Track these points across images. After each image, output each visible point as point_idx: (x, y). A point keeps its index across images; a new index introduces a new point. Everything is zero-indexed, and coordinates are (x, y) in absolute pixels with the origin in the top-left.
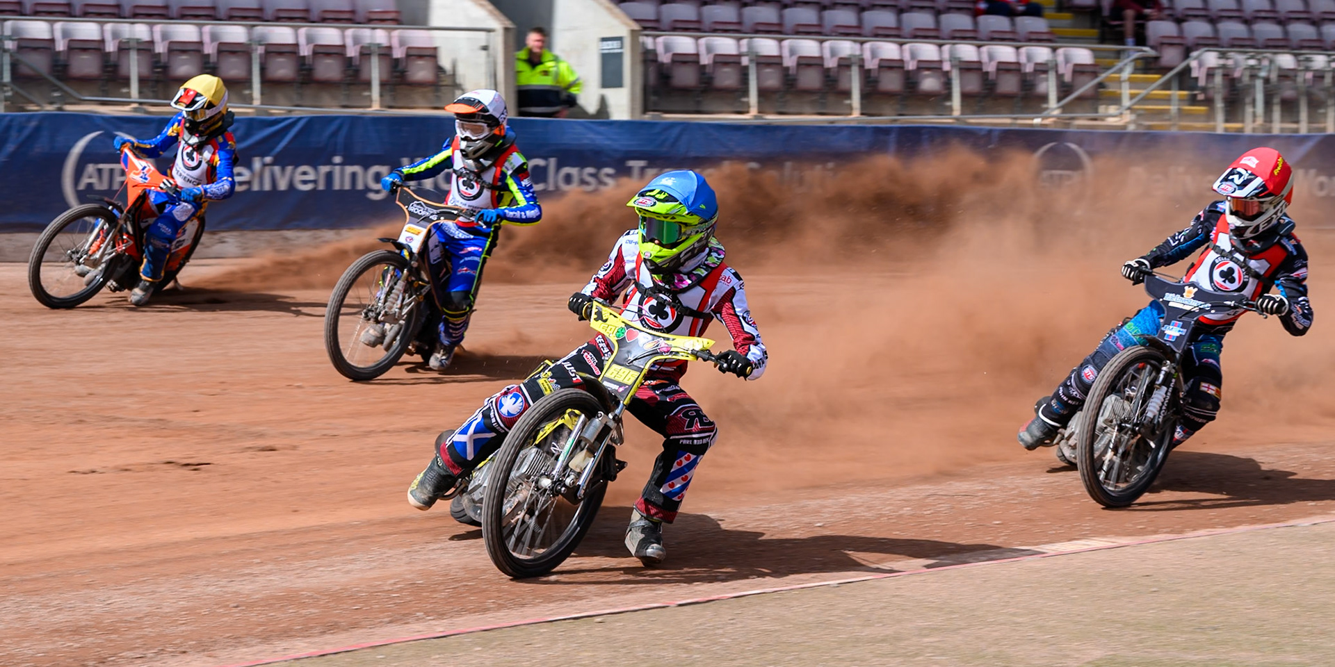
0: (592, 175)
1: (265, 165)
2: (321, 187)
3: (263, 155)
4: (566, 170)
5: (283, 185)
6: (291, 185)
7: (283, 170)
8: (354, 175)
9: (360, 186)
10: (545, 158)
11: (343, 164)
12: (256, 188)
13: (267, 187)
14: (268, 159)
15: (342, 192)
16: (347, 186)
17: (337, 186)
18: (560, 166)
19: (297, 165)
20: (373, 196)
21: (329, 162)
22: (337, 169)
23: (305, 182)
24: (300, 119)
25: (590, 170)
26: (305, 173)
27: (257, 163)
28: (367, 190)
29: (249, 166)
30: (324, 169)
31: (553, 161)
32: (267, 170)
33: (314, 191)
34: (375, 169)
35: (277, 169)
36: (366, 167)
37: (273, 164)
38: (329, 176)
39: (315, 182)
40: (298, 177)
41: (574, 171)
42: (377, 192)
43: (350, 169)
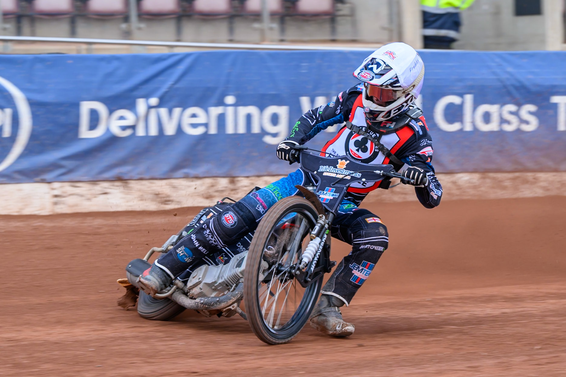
0: (512, 113)
1: (150, 107)
2: (213, 130)
3: (147, 96)
4: (484, 108)
5: (170, 130)
6: (180, 130)
7: (170, 112)
8: (249, 117)
9: (256, 129)
10: (461, 95)
11: (236, 105)
12: (141, 132)
13: (153, 131)
14: (154, 101)
15: (236, 136)
16: (242, 130)
17: (230, 130)
18: (476, 104)
19: (184, 106)
20: (268, 140)
21: (221, 103)
22: (230, 111)
23: (194, 126)
24: (188, 55)
25: (512, 108)
26: (194, 116)
27: (141, 105)
28: (264, 133)
29: (132, 107)
30: (215, 111)
31: (469, 98)
32: (153, 112)
33: (205, 136)
34: (272, 109)
35: (163, 111)
36: (262, 108)
37: (160, 105)
38: (221, 119)
39: (206, 125)
40: (187, 120)
41: (493, 109)
42: (275, 135)
43: (243, 111)
